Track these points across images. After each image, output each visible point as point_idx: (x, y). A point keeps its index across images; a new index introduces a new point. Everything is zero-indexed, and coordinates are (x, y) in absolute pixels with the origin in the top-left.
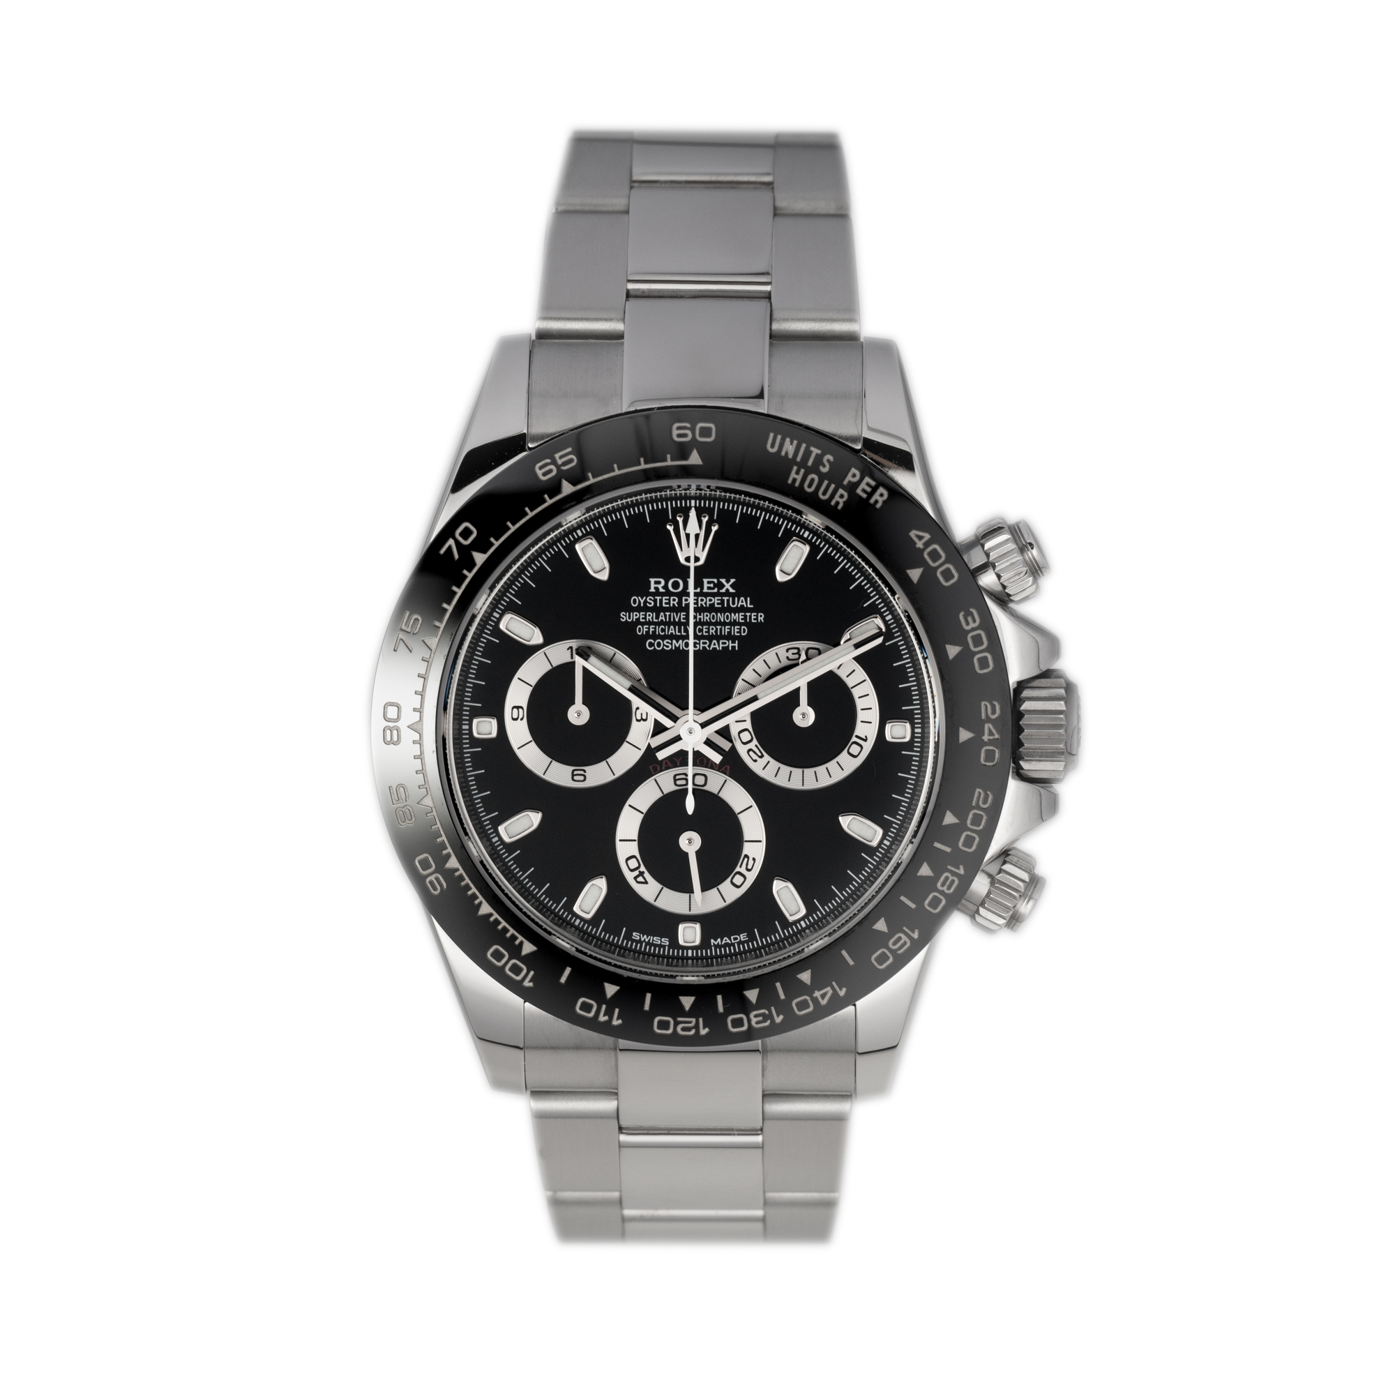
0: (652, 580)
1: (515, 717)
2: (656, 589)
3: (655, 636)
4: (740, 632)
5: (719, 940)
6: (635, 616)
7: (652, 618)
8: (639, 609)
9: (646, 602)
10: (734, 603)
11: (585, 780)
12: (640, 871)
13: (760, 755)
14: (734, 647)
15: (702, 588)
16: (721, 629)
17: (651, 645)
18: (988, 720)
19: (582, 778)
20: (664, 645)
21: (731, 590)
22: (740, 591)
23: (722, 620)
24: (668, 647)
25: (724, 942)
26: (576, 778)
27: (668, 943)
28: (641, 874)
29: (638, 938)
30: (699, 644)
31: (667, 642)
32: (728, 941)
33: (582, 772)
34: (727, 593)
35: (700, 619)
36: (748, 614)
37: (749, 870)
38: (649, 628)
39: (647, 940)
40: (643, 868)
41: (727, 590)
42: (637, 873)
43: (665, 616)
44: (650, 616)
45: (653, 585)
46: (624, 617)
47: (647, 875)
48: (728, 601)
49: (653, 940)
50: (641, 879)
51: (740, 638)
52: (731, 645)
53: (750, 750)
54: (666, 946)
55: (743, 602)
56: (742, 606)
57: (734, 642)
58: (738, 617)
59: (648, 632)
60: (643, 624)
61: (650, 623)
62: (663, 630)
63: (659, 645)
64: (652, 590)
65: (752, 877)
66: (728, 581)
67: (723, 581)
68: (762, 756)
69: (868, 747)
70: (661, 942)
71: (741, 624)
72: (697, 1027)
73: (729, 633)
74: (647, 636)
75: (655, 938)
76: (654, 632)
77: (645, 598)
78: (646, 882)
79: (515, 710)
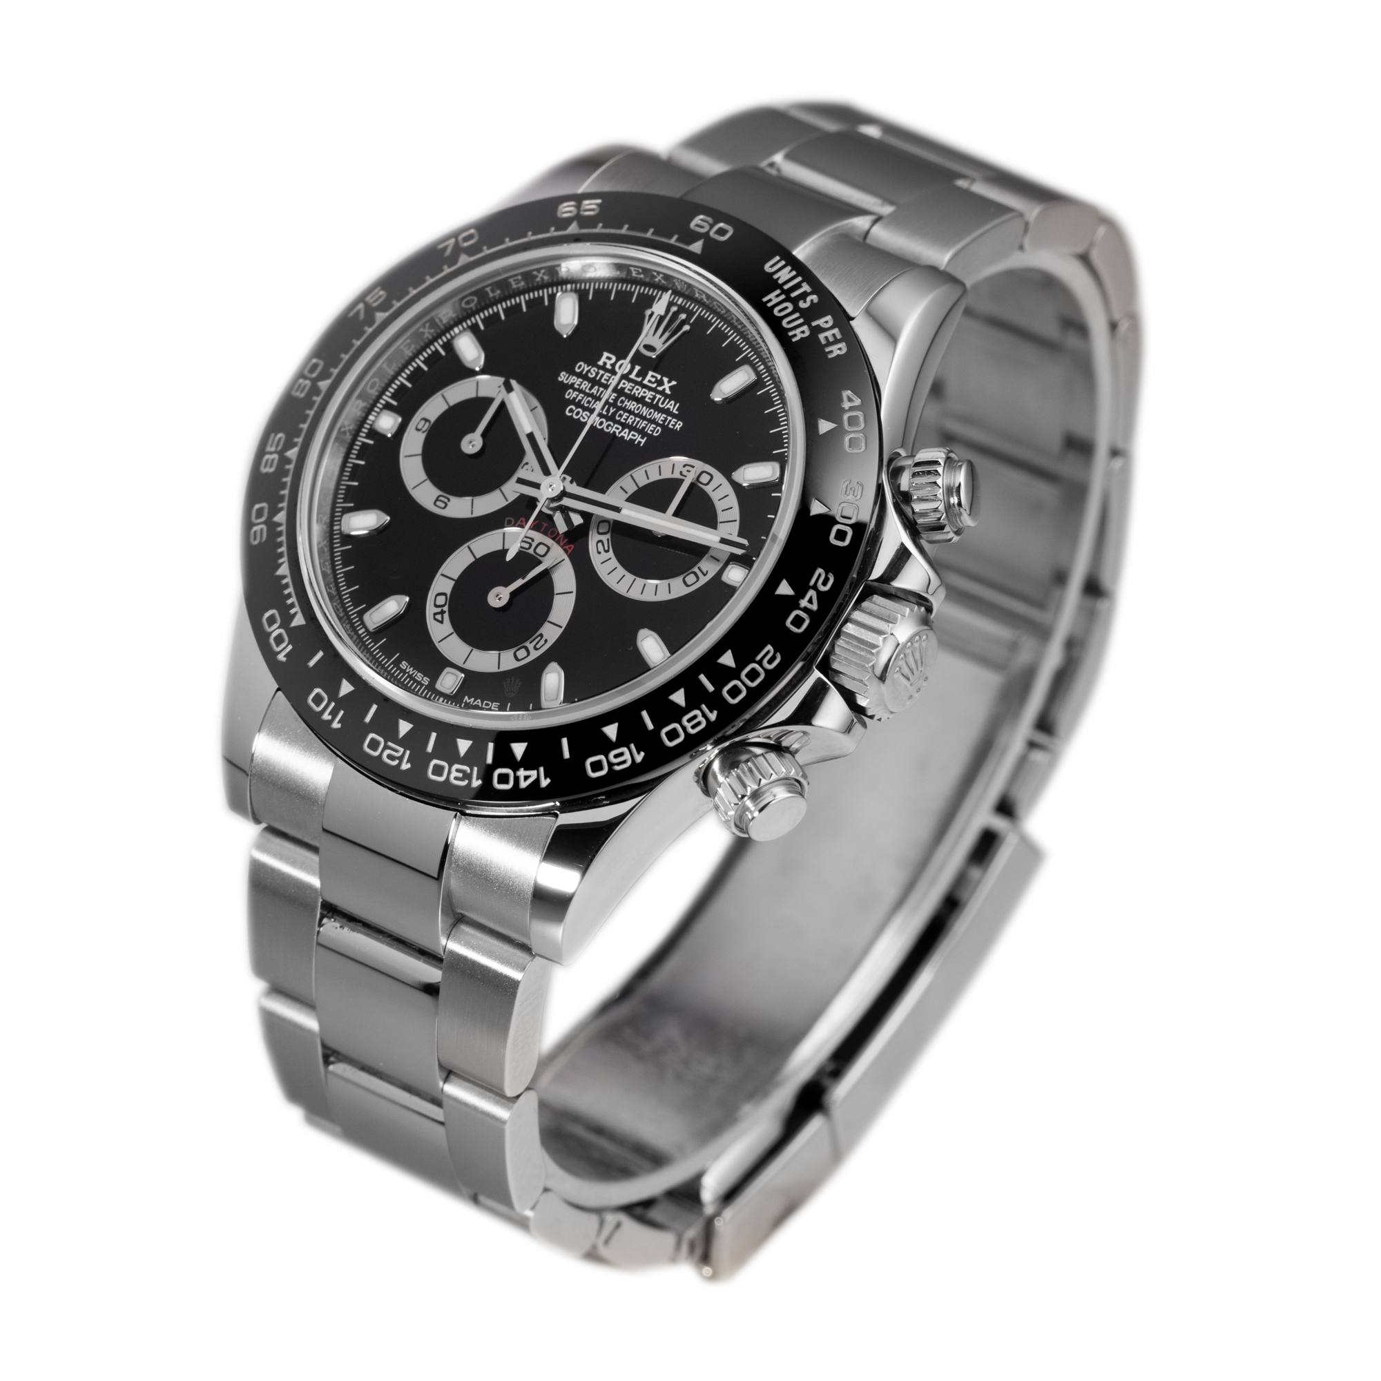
0: (606, 354)
1: (419, 427)
2: (605, 364)
3: (579, 405)
4: (653, 431)
5: (473, 699)
6: (573, 380)
7: (586, 388)
8: (579, 375)
9: (589, 371)
10: (663, 403)
11: (444, 508)
12: (442, 610)
13: (606, 549)
14: (640, 442)
15: (643, 379)
16: (638, 422)
17: (571, 411)
18: (815, 587)
19: (443, 505)
20: (582, 416)
21: (668, 391)
22: (675, 395)
23: (644, 415)
24: (584, 418)
25: (476, 703)
26: (438, 503)
27: (427, 683)
28: (442, 613)
29: (404, 668)
30: (612, 427)
31: (586, 415)
32: (480, 704)
33: (446, 500)
34: (663, 393)
35: (626, 405)
36: (669, 418)
37: (536, 649)
38: (578, 396)
39: (411, 673)
40: (446, 608)
41: (664, 390)
42: (439, 610)
43: (598, 390)
44: (585, 385)
45: (603, 359)
46: (563, 377)
47: (446, 616)
48: (660, 399)
49: (416, 675)
50: (439, 617)
51: (650, 437)
52: (639, 439)
53: (600, 541)
54: (424, 685)
55: (672, 406)
56: (669, 409)
57: (642, 438)
58: (659, 417)
59: (575, 399)
60: (575, 390)
61: (581, 391)
62: (589, 402)
63: (578, 413)
64: (601, 363)
65: (534, 655)
66: (669, 382)
67: (666, 380)
68: (607, 551)
69: (703, 580)
70: (423, 678)
71: (657, 424)
72: (401, 758)
73: (644, 428)
74: (573, 402)
75: (419, 674)
76: (580, 401)
77: (590, 367)
78: (441, 622)
79: (423, 422)
